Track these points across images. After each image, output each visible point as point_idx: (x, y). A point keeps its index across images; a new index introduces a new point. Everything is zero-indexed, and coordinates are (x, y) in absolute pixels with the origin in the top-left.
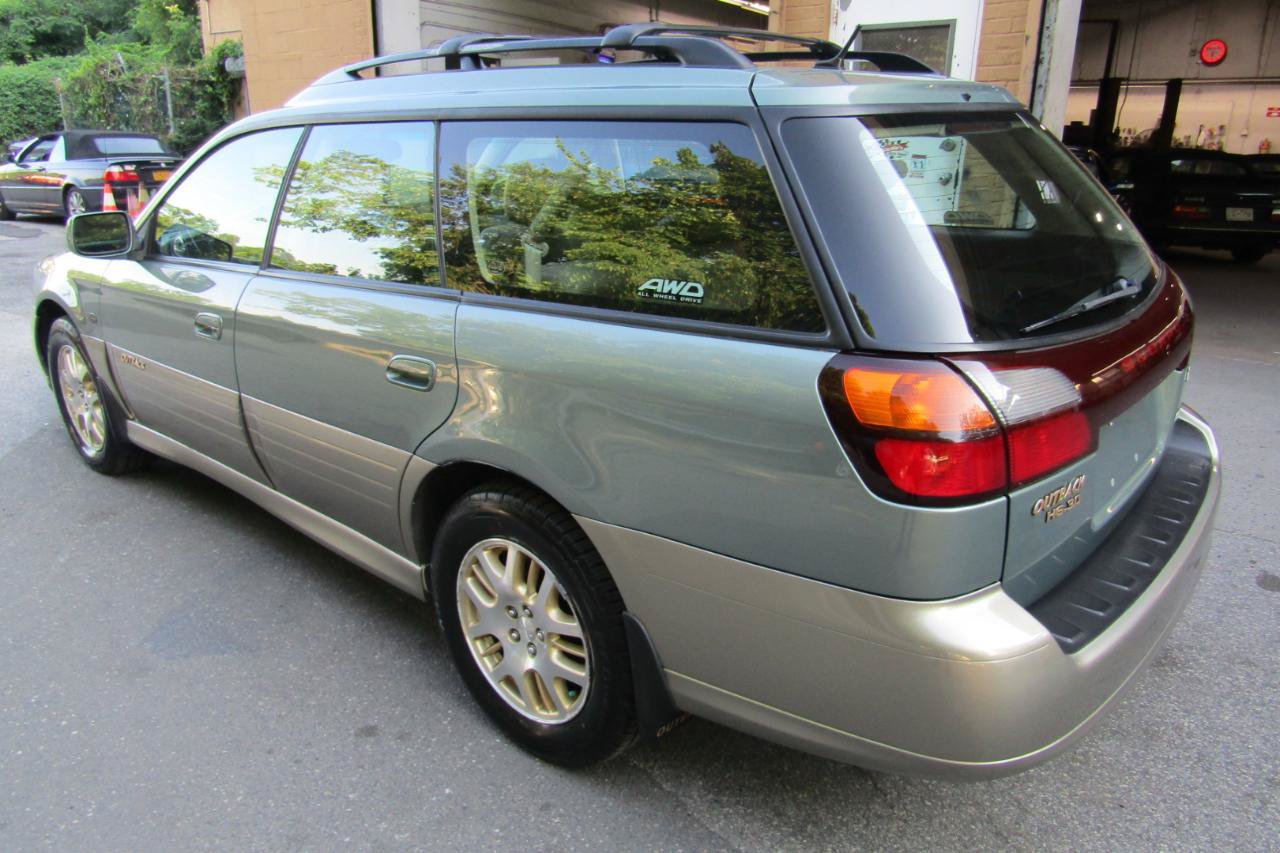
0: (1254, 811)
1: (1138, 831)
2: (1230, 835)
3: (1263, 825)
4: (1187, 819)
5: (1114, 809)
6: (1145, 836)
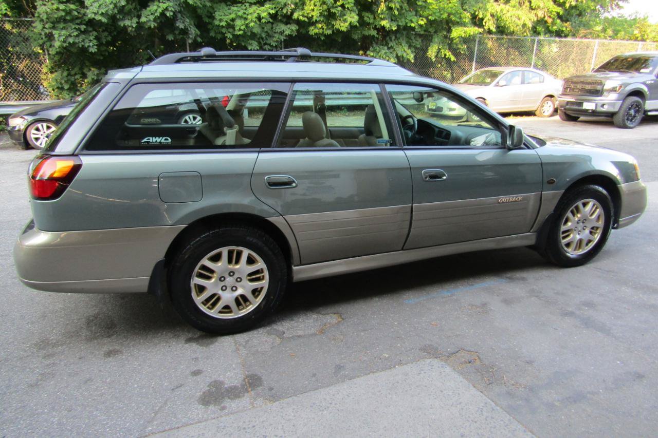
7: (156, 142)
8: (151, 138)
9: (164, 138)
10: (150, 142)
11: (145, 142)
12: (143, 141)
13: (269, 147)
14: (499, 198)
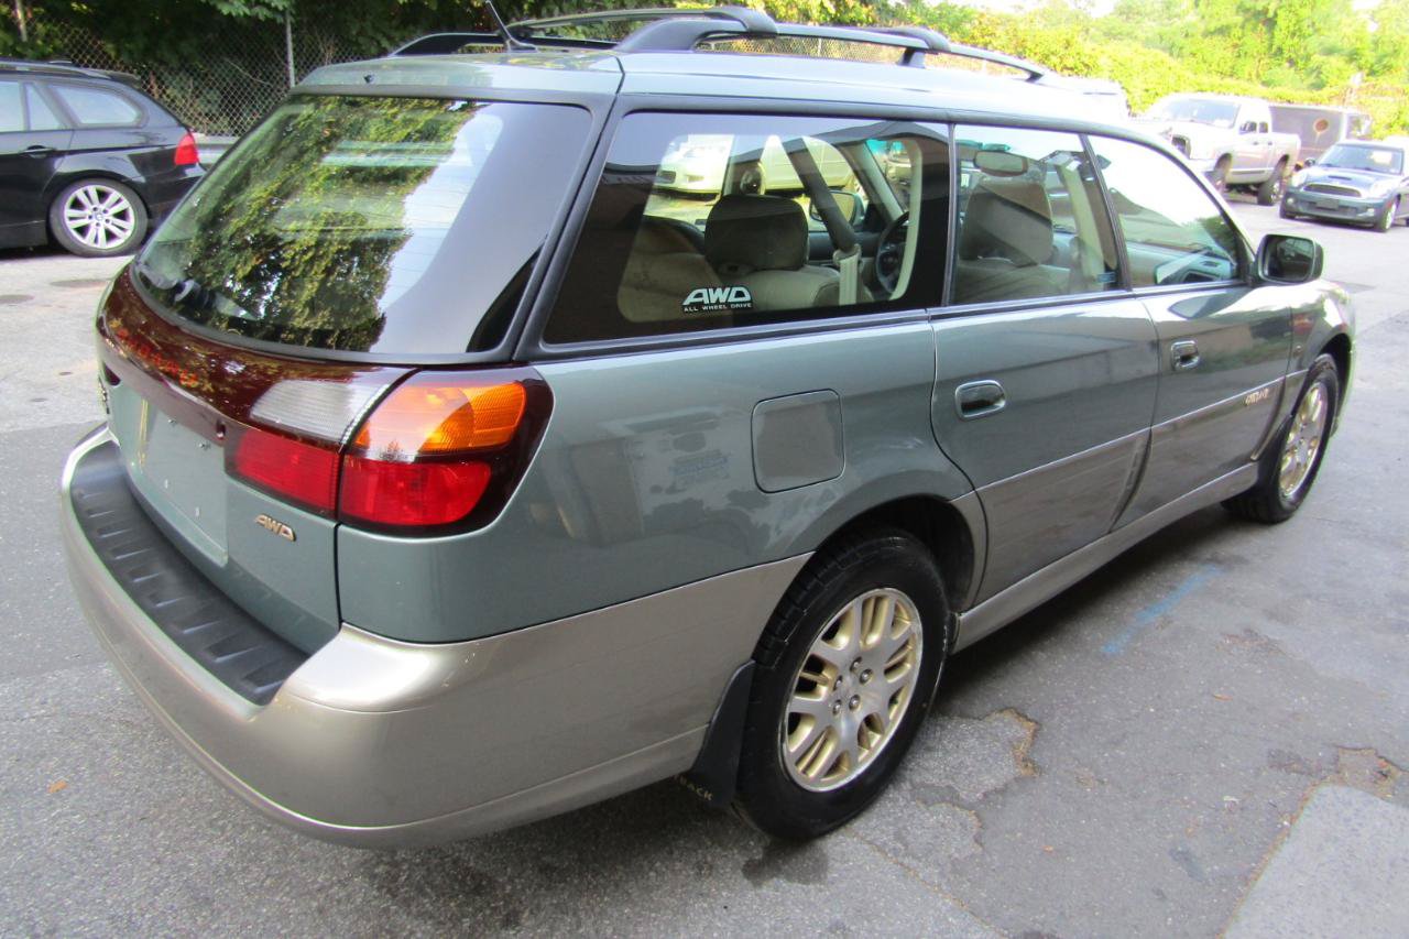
0: (37, 920)
1: (110, 815)
2: (40, 876)
3: (19, 913)
4: (84, 856)
5: (146, 812)
6: (102, 816)
7: (718, 303)
8: (704, 291)
9: (735, 290)
10: (702, 303)
11: (692, 305)
12: (687, 302)
13: (937, 303)
14: (1245, 396)
